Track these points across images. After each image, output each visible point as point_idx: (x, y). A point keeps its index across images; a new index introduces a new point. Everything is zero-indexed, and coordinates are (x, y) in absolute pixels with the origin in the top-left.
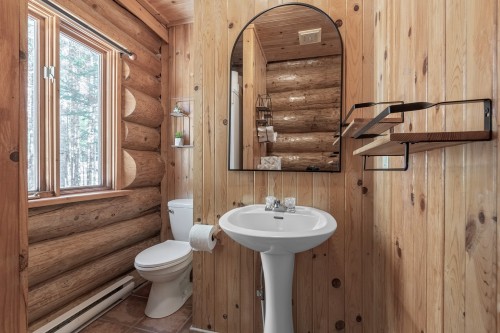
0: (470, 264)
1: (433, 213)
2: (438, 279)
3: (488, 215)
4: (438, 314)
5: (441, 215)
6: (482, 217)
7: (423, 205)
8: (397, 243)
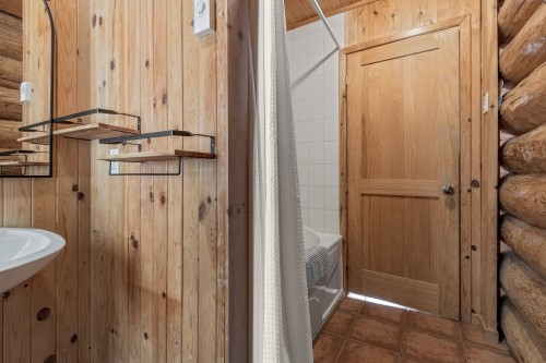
0: (202, 228)
1: (173, 204)
2: (179, 248)
3: (213, 198)
4: (178, 272)
5: (180, 205)
6: (209, 200)
7: (163, 200)
8: (132, 237)
